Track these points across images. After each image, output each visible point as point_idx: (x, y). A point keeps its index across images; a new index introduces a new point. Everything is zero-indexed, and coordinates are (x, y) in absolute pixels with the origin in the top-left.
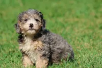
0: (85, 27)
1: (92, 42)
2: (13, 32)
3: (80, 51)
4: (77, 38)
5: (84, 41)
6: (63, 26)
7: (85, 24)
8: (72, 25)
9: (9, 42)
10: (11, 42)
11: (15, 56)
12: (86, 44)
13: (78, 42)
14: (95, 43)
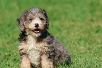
0: (81, 31)
1: (88, 46)
2: (9, 36)
3: (76, 55)
4: (73, 42)
5: (80, 45)
6: (59, 30)
7: (81, 27)
8: (68, 29)
9: (5, 46)
10: (7, 45)
11: (11, 60)
12: (82, 47)
13: (74, 46)
14: (91, 47)
